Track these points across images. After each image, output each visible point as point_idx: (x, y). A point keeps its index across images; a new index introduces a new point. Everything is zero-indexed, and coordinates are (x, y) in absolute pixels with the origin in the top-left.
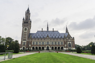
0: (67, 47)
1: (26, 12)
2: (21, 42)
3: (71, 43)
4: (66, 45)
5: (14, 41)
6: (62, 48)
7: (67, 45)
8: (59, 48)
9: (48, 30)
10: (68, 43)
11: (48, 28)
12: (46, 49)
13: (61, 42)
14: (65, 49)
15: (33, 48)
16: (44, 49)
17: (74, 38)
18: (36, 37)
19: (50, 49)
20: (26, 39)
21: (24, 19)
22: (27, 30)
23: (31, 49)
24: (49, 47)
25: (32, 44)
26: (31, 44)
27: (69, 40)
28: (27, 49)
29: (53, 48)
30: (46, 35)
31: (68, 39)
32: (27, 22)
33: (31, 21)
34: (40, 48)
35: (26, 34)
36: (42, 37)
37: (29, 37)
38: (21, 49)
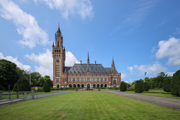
0: (111, 85)
1: (56, 35)
2: (54, 78)
3: (116, 79)
4: (110, 82)
6: (106, 85)
7: (112, 83)
8: (102, 85)
9: (89, 62)
10: (113, 79)
11: (88, 60)
12: (86, 87)
13: (104, 79)
14: (108, 86)
15: (70, 86)
17: (120, 74)
18: (73, 72)
19: (91, 87)
20: (60, 74)
21: (53, 46)
22: (60, 62)
23: (68, 87)
24: (91, 84)
25: (69, 80)
26: (67, 81)
27: (115, 77)
28: (62, 87)
29: (94, 85)
30: (87, 70)
31: (114, 75)
32: (59, 51)
33: (64, 50)
34: (79, 85)
35: (59, 68)
36: (81, 71)
37: (64, 72)
38: (54, 87)
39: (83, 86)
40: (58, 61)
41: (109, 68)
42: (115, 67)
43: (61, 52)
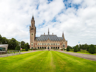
2: (30, 43)
3: (65, 44)
4: (61, 46)
5: (26, 43)
6: (58, 48)
8: (56, 48)
9: (49, 34)
10: (63, 44)
12: (47, 48)
13: (58, 44)
14: (60, 48)
15: (38, 47)
17: (67, 41)
18: (40, 39)
19: (50, 48)
20: (33, 41)
22: (33, 35)
23: (37, 48)
24: (50, 47)
26: (37, 45)
28: (34, 48)
29: (52, 47)
30: (48, 38)
31: (63, 42)
33: (36, 28)
34: (43, 47)
35: (33, 38)
36: (44, 39)
37: (35, 40)
38: (30, 48)
39: (45, 48)
40: (32, 34)
41: (61, 38)
42: (64, 37)
43: (34, 29)
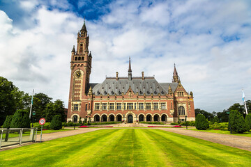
0: (175, 116)
1: (79, 34)
2: (70, 103)
3: (184, 105)
6: (164, 118)
7: (176, 111)
8: (156, 117)
9: (130, 75)
11: (130, 71)
12: (125, 119)
15: (97, 118)
16: (123, 119)
17: (191, 94)
18: (102, 92)
19: (134, 119)
21: (74, 51)
22: (82, 76)
23: (93, 120)
24: (134, 115)
26: (92, 109)
27: (181, 100)
28: (83, 120)
29: (141, 118)
31: (179, 97)
32: (81, 59)
33: (90, 56)
34: (112, 117)
35: (80, 86)
36: (116, 92)
37: (86, 92)
38: (68, 120)
39: (119, 118)
40: (79, 75)
41: (169, 84)
42: (179, 82)
43: (85, 60)
